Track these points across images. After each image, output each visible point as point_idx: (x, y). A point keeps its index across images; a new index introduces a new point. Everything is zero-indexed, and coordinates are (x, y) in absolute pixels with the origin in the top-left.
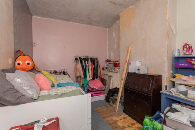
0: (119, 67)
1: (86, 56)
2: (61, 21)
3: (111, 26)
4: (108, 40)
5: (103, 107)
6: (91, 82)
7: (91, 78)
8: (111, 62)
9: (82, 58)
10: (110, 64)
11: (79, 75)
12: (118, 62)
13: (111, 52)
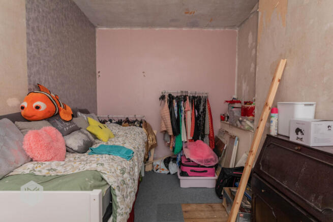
0: (254, 116)
1: (182, 92)
2: (140, 29)
3: (244, 22)
4: (237, 56)
5: (203, 206)
6: (189, 144)
7: (190, 138)
8: (236, 105)
9: (175, 95)
10: (233, 109)
11: (165, 129)
12: (252, 105)
13: (243, 82)
